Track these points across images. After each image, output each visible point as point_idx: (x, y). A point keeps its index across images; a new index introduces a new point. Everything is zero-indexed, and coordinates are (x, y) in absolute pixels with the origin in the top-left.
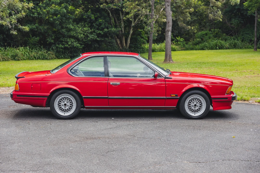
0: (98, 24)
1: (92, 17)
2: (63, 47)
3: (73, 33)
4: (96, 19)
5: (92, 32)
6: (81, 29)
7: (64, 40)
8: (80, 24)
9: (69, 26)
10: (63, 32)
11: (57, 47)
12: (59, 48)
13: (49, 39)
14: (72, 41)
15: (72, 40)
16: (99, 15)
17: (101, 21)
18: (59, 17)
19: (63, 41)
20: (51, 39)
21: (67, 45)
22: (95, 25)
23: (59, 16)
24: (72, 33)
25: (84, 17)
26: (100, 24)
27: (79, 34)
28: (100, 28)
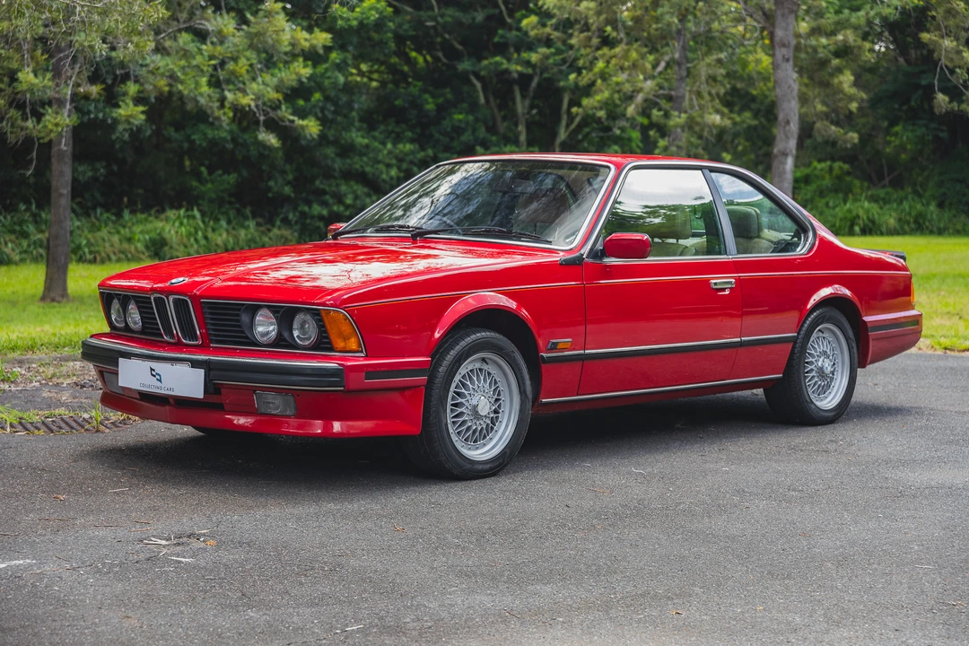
0: (449, 129)
1: (428, 103)
2: (325, 212)
3: (361, 160)
4: (442, 110)
5: (428, 159)
6: (389, 146)
7: (327, 189)
8: (382, 127)
9: (348, 134)
10: (326, 157)
11: (303, 215)
12: (312, 217)
13: (276, 183)
14: (359, 192)
15: (355, 188)
16: (449, 96)
17: (460, 121)
18: (319, 101)
19: (324, 192)
20: (280, 181)
21: (342, 208)
22: (437, 135)
23: (317, 96)
24: (357, 163)
25: (397, 103)
26: (458, 130)
27: (381, 167)
28: (455, 144)
